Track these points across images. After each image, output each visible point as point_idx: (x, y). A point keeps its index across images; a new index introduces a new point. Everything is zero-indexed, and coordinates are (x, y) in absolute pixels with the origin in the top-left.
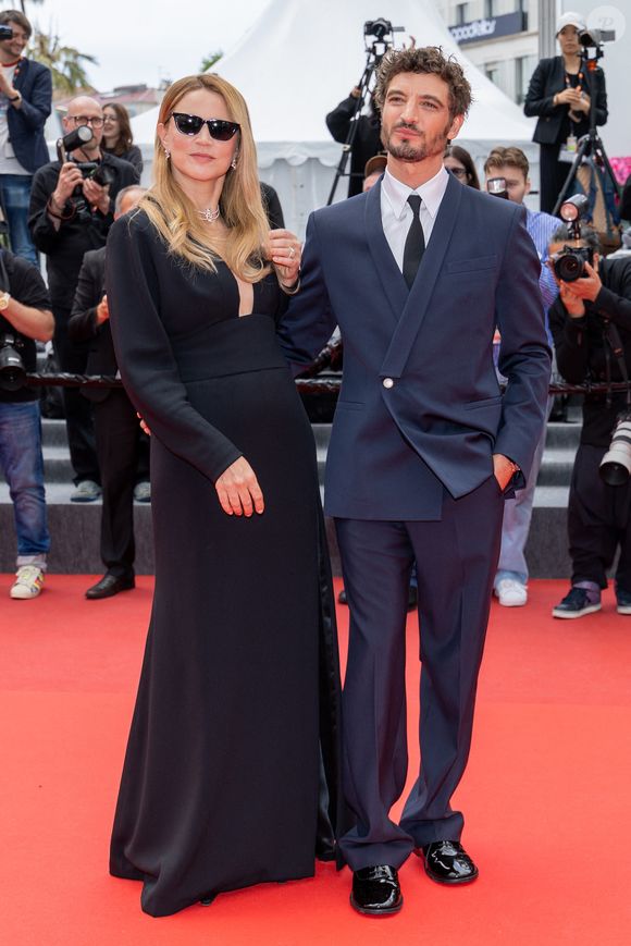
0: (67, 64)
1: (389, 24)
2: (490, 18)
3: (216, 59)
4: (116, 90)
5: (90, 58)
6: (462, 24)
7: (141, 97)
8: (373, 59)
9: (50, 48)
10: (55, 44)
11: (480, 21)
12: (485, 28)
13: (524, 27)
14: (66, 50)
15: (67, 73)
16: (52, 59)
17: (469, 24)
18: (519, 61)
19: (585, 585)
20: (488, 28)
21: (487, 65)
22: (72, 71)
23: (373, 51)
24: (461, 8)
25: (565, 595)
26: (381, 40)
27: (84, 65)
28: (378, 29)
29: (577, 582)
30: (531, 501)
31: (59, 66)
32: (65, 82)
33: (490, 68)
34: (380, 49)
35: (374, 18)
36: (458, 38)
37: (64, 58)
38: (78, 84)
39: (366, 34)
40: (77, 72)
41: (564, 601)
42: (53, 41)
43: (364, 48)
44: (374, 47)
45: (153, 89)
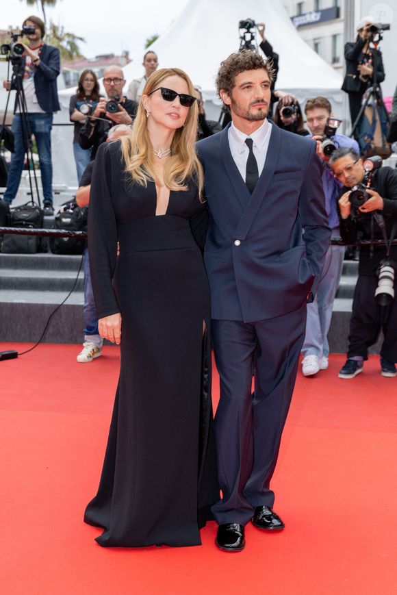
0: (68, 42)
1: (254, 22)
2: (317, 11)
3: (155, 39)
4: (97, 57)
5: (81, 39)
6: (300, 14)
7: (111, 61)
8: (244, 43)
9: (59, 33)
10: (62, 31)
11: (311, 13)
12: (315, 17)
13: (338, 16)
14: (68, 35)
15: (69, 48)
16: (60, 39)
17: (304, 15)
18: (335, 37)
19: (355, 358)
20: (316, 17)
21: (315, 39)
22: (71, 46)
23: (244, 38)
24: (300, 5)
25: (344, 365)
26: (248, 32)
27: (78, 43)
28: (246, 25)
29: (351, 357)
30: (332, 307)
31: (64, 44)
32: (67, 53)
33: (317, 41)
34: (248, 37)
35: (244, 19)
36: (297, 24)
37: (67, 39)
38: (75, 54)
39: (240, 28)
40: (74, 47)
41: (344, 368)
42: (60, 29)
43: (239, 36)
44: (244, 36)
45: (118, 57)
